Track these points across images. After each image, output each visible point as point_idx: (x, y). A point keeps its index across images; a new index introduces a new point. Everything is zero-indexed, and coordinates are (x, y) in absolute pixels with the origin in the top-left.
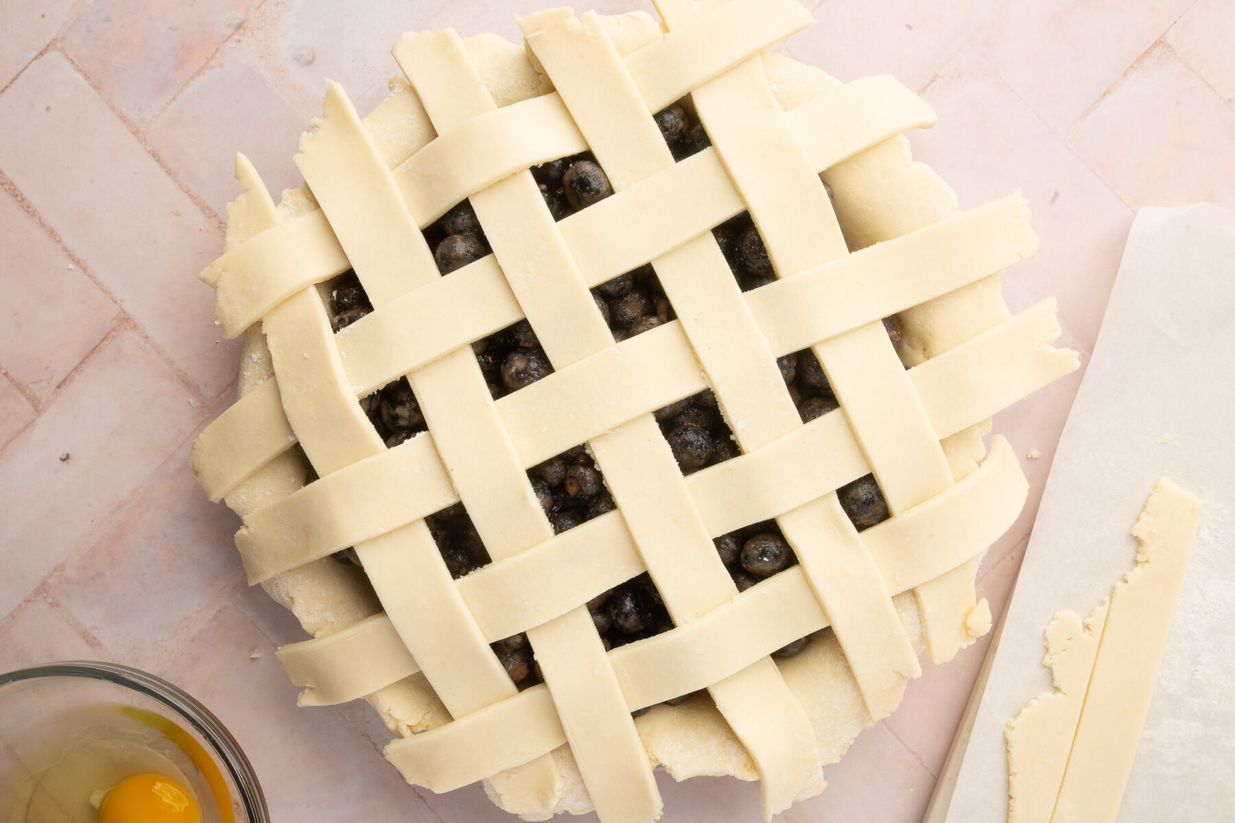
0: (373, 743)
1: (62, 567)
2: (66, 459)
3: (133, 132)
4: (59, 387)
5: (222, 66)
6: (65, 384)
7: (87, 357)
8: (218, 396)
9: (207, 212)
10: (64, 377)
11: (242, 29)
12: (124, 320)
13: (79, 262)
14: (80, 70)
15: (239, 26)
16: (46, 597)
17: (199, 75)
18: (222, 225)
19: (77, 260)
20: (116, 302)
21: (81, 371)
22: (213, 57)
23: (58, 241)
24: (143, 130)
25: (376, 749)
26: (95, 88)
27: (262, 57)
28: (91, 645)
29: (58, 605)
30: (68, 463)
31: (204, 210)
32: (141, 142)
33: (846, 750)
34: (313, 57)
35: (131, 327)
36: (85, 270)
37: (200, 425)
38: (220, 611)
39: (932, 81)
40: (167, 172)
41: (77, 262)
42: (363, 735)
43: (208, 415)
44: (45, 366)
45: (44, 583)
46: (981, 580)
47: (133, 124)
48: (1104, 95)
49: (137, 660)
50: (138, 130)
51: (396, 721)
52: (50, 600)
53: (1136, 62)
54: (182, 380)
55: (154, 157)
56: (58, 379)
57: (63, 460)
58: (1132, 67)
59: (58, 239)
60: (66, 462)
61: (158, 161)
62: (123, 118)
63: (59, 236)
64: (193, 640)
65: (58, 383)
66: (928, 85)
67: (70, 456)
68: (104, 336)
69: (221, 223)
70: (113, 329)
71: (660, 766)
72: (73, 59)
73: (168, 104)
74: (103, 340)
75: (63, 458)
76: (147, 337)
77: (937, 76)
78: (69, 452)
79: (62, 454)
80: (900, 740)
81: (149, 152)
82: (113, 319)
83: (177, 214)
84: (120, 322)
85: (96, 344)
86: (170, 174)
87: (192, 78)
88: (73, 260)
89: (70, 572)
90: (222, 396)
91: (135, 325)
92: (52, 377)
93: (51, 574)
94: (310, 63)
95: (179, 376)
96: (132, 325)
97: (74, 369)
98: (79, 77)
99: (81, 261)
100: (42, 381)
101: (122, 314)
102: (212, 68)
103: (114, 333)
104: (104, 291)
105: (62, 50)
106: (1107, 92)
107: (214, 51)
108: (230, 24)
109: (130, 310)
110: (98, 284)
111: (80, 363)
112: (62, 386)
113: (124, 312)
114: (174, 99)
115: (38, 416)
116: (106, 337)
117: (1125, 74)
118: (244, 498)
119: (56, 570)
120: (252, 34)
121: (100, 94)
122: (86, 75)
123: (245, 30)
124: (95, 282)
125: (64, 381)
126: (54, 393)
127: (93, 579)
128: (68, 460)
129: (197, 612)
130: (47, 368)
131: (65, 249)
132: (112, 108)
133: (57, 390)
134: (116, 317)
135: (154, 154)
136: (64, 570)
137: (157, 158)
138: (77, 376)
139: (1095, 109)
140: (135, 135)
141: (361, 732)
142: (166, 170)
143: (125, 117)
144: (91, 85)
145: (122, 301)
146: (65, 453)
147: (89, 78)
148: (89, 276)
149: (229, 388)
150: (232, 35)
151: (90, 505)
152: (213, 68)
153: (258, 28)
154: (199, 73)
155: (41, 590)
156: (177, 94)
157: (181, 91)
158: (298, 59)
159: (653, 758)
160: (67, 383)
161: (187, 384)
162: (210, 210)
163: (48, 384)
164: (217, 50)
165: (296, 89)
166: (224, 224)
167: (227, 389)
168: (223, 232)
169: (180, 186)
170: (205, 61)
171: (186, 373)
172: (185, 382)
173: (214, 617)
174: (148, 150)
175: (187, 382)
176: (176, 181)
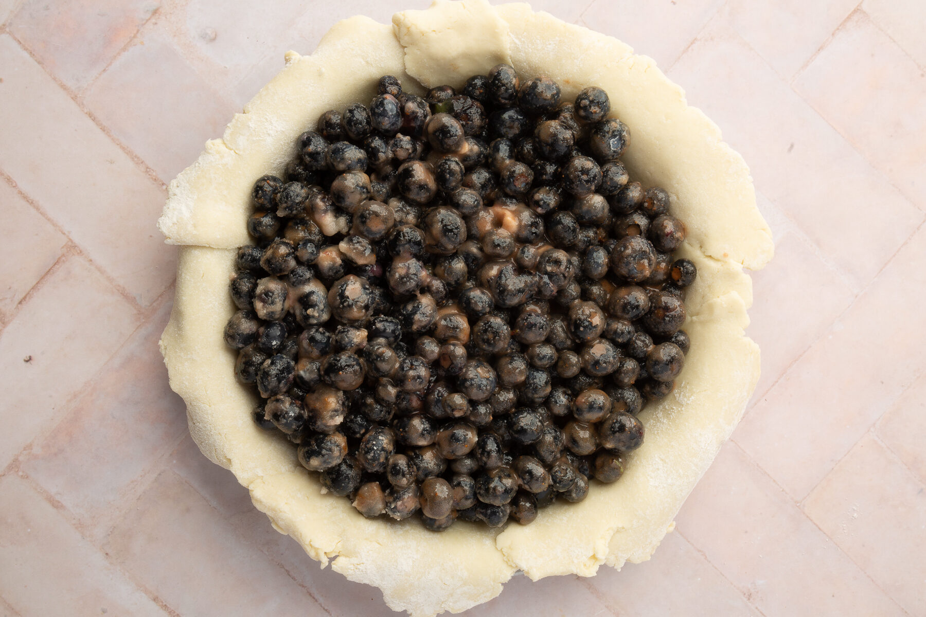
0: (287, 571)
1: (29, 447)
2: (29, 360)
3: (72, 98)
4: (20, 303)
5: (142, 43)
6: (25, 301)
7: (43, 278)
8: (151, 305)
9: (136, 159)
10: (24, 295)
11: (157, 14)
12: (72, 247)
13: (32, 202)
14: (26, 49)
15: (155, 12)
16: (18, 471)
17: (124, 51)
18: (148, 170)
19: (30, 201)
20: (64, 234)
21: (38, 289)
22: (135, 37)
23: (14, 187)
24: (80, 96)
25: (289, 575)
26: (39, 63)
27: (175, 36)
28: (55, 507)
29: (27, 477)
30: (31, 363)
31: (133, 158)
32: (79, 105)
33: (655, 550)
34: (216, 35)
35: (78, 253)
36: (38, 209)
37: (137, 328)
38: (160, 474)
40: (101, 129)
41: (31, 203)
42: (278, 565)
43: (144, 320)
44: (8, 287)
45: (16, 460)
47: (72, 91)
48: (819, 50)
49: (94, 517)
50: (76, 96)
51: (316, 549)
52: (21, 473)
53: (841, 25)
54: (121, 293)
55: (90, 117)
56: (19, 297)
57: (27, 361)
58: (838, 29)
59: (14, 185)
60: (29, 362)
61: (94, 120)
62: (63, 87)
63: (15, 182)
64: (138, 499)
65: (20, 300)
66: (689, 47)
67: (33, 358)
68: (56, 261)
69: (147, 168)
70: (63, 255)
71: (519, 571)
72: (20, 40)
73: (100, 74)
74: (55, 264)
75: (27, 360)
76: (91, 261)
77: (696, 39)
78: (31, 355)
79: (26, 356)
80: (689, 542)
81: (86, 113)
82: (63, 247)
83: (112, 162)
84: (69, 249)
85: (50, 268)
86: (104, 131)
87: (119, 54)
88: (28, 201)
89: (37, 450)
90: (155, 304)
91: (81, 252)
92: (15, 295)
93: (21, 453)
94: (213, 40)
95: (118, 290)
96: (79, 252)
97: (33, 288)
98: (26, 55)
99: (34, 202)
100: (6, 298)
101: (70, 243)
103: (64, 258)
104: (54, 225)
105: (10, 33)
106: (821, 48)
107: (135, 32)
108: (147, 10)
109: (77, 239)
110: (49, 220)
111: (37, 283)
112: (23, 302)
113: (72, 241)
114: (105, 70)
115: (4, 327)
116: (57, 262)
117: (833, 34)
118: (187, 383)
119: (25, 449)
120: (166, 18)
121: (43, 68)
122: (31, 53)
123: (160, 15)
124: (46, 218)
125: (25, 298)
126: (17, 308)
127: (56, 454)
128: (31, 361)
129: (141, 476)
130: (10, 288)
131: (20, 193)
132: (54, 79)
133: (19, 305)
134: (65, 245)
135: (90, 115)
136: (32, 449)
137: (93, 118)
138: (35, 294)
139: (812, 61)
140: (74, 100)
141: (276, 562)
142: (100, 127)
143: (65, 85)
144: (36, 60)
145: (69, 232)
146: (28, 356)
147: (34, 55)
148: (41, 213)
149: (160, 298)
150: (149, 19)
151: (51, 396)
152: (135, 45)
153: (171, 13)
154: (124, 49)
155: (13, 466)
156: (107, 67)
157: (110, 64)
158: (203, 36)
159: (514, 565)
160: (27, 299)
161: (126, 296)
162: (138, 158)
163: (12, 301)
164: (138, 31)
165: (203, 60)
166: (150, 169)
167: (158, 299)
168: (149, 175)
169: (113, 139)
170: (129, 40)
171: (124, 288)
172: (123, 295)
173: (155, 479)
174: (86, 112)
175: (125, 294)
176: (109, 136)
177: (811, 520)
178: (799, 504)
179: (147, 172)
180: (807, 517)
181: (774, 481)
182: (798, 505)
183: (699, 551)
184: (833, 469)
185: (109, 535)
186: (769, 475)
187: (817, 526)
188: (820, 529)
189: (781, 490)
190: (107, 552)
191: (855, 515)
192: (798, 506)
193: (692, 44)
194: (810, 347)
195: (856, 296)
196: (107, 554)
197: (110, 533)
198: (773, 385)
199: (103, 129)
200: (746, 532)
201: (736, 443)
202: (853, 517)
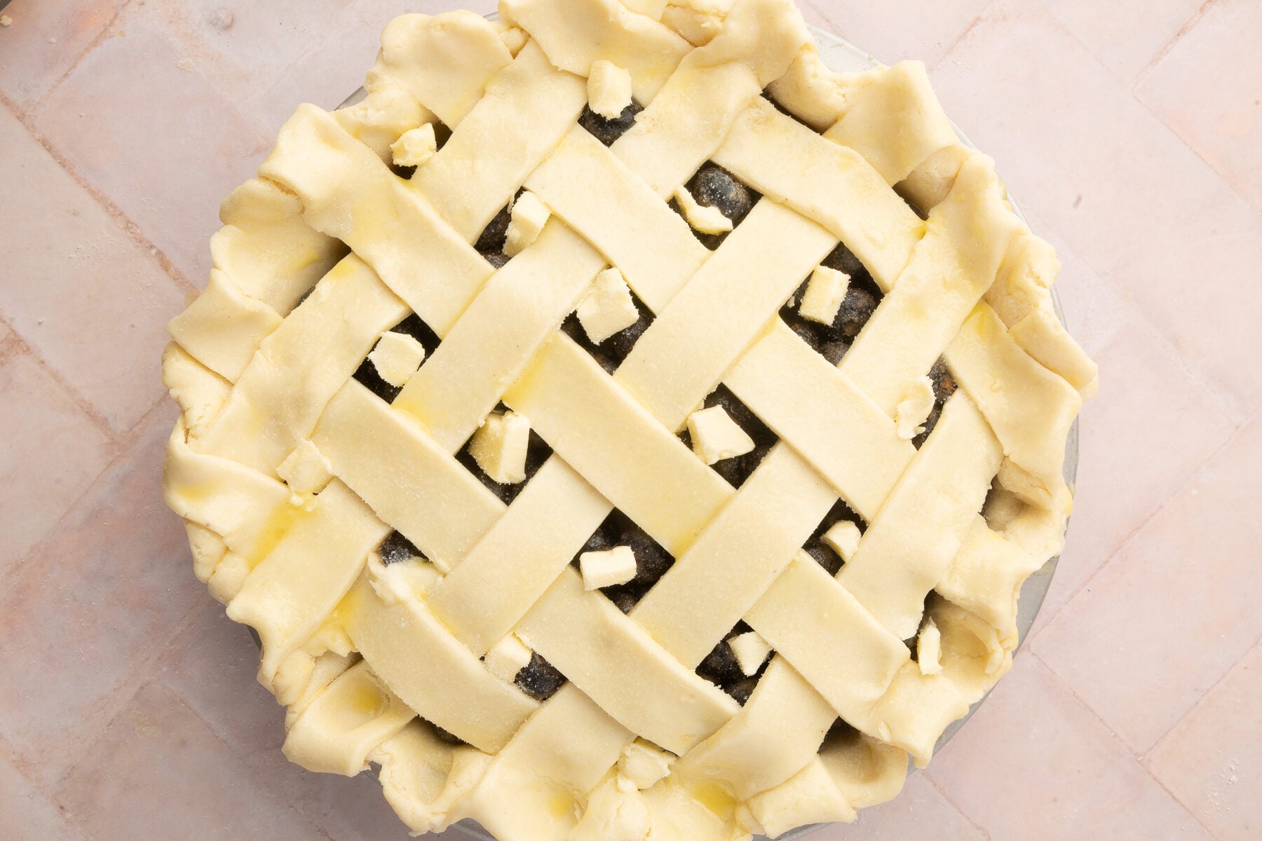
3: (18, 117)
5: (122, 34)
8: (130, 430)
9: (111, 210)
12: (15, 342)
17: (95, 46)
18: (130, 225)
20: (4, 322)
22: (111, 24)
24: (30, 113)
27: (171, 22)
31: (107, 208)
32: (28, 128)
34: (233, 20)
35: (24, 351)
37: (109, 465)
38: (141, 688)
39: (974, 24)
40: (60, 163)
42: (319, 831)
43: (119, 453)
46: (1053, 618)
47: (18, 107)
48: (1178, 35)
49: (43, 751)
50: (23, 115)
54: (86, 412)
55: (44, 146)
61: (49, 150)
62: (6, 102)
64: (110, 725)
66: (968, 30)
69: (129, 222)
73: (60, 81)
76: (43, 362)
77: (978, 19)
80: (962, 813)
81: (39, 140)
84: (10, 345)
86: (64, 166)
87: (87, 50)
90: (136, 429)
91: (28, 349)
94: (228, 27)
95: (82, 407)
96: (25, 348)
101: (12, 336)
102: (110, 37)
106: (1181, 33)
107: (112, 17)
109: (23, 329)
113: (14, 332)
114: (66, 75)
117: (1202, 10)
129: (114, 690)
134: (5, 339)
135: (44, 143)
137: (48, 146)
139: (1168, 52)
140: (21, 121)
141: (316, 827)
142: (59, 161)
143: (7, 99)
145: (12, 320)
149: (144, 420)
152: (113, 36)
154: (95, 43)
156: (70, 70)
157: (74, 66)
158: (214, 22)
161: (94, 417)
162: (115, 207)
164: (116, 15)
165: (212, 59)
166: (132, 223)
167: (141, 421)
168: (132, 233)
169: (77, 179)
170: (102, 29)
171: (90, 404)
172: (89, 414)
173: (136, 696)
174: (37, 138)
175: (92, 414)
176: (72, 174)
177: (1161, 784)
178: (1141, 758)
179: (127, 228)
180: (1155, 779)
181: (1101, 720)
182: (1139, 759)
183: (979, 828)
184: (1197, 703)
185: (65, 778)
186: (1092, 711)
187: (1170, 793)
188: (1175, 798)
189: (1113, 734)
190: (63, 805)
191: (1234, 778)
192: (1138, 761)
193: (972, 26)
194: (1161, 507)
195: (1237, 428)
196: (62, 808)
197: (67, 776)
198: (1101, 568)
199: (63, 164)
200: (1055, 800)
201: (1040, 659)
202: (1230, 781)
